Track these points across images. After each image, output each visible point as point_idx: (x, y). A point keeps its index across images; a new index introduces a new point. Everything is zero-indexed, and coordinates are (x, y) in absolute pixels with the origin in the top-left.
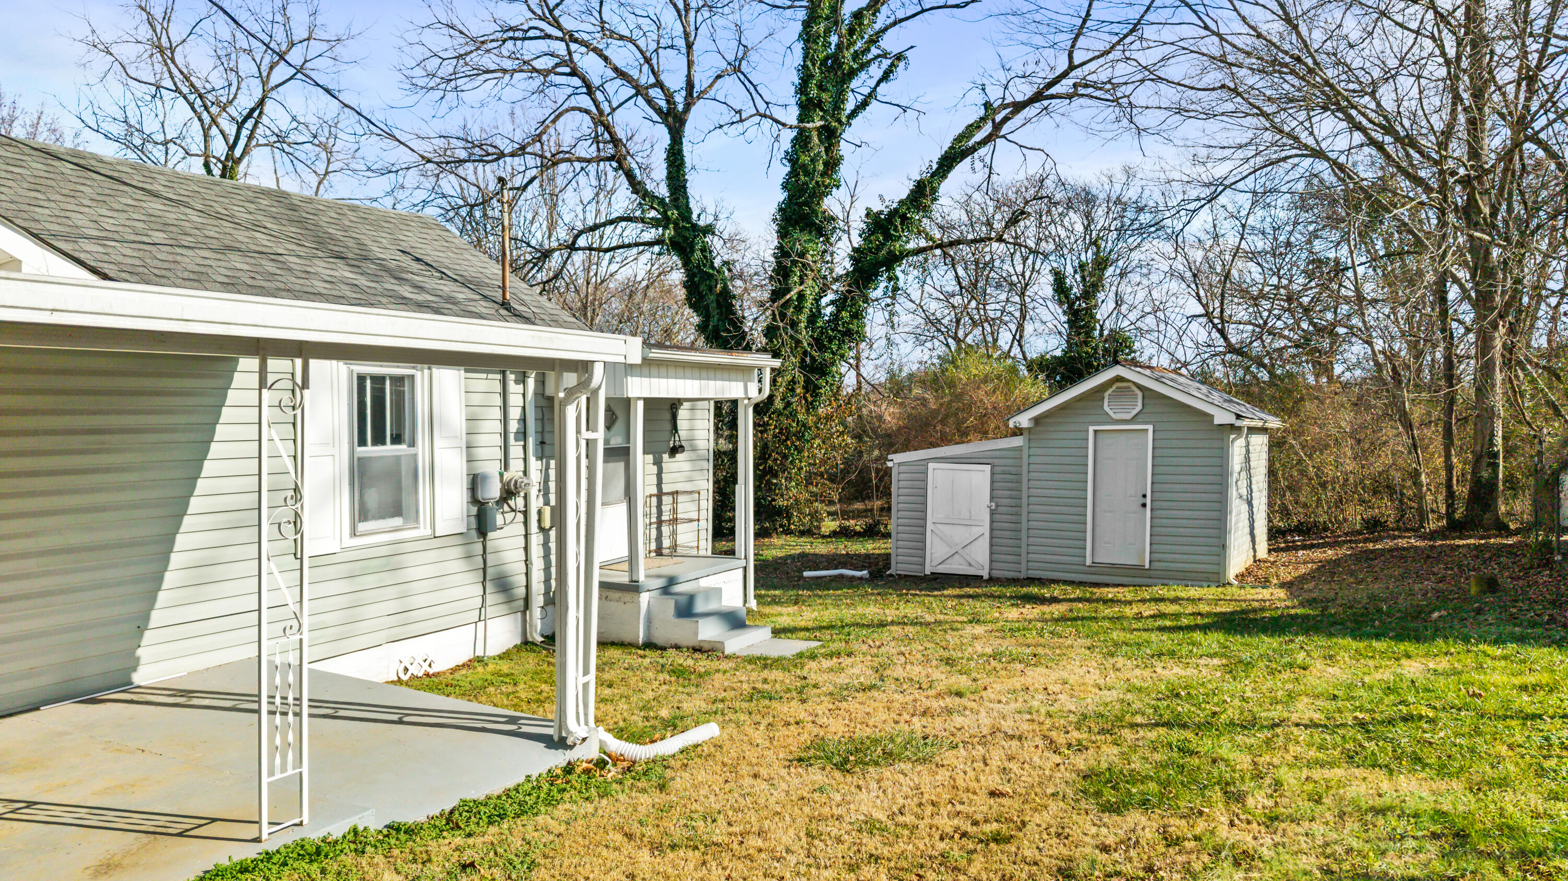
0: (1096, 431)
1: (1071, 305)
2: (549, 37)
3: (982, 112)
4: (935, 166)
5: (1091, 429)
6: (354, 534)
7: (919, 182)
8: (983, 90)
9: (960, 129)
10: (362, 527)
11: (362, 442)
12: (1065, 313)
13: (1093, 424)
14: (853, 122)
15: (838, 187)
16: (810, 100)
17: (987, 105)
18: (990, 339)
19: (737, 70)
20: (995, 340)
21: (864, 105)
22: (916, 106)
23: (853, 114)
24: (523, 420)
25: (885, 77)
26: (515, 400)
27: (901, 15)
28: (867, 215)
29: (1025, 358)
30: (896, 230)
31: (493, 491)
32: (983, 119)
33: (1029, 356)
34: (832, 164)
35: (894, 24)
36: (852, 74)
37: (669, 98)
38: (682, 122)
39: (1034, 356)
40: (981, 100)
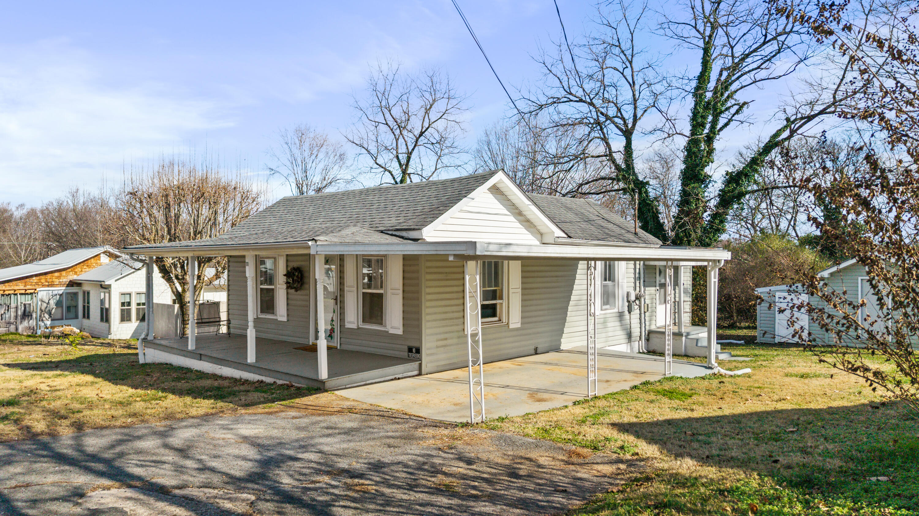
0: (862, 280)
1: (826, 207)
2: (572, 101)
3: (785, 123)
4: (761, 151)
5: (860, 278)
6: (602, 310)
7: (753, 158)
8: (785, 111)
9: (774, 132)
10: (604, 307)
11: (605, 280)
12: (822, 211)
13: (861, 276)
14: (721, 133)
15: (712, 162)
16: (697, 123)
17: (788, 120)
18: (774, 225)
19: (654, 106)
20: (777, 226)
21: (726, 125)
22: (748, 120)
23: (721, 129)
24: (639, 273)
25: (737, 112)
26: (638, 266)
27: (744, 84)
28: (727, 174)
29: (797, 236)
30: (742, 181)
31: (633, 298)
32: (786, 127)
33: (799, 235)
34: (711, 151)
35: (742, 88)
36: (721, 112)
37: (625, 124)
38: (631, 134)
39: (803, 235)
40: (784, 117)
